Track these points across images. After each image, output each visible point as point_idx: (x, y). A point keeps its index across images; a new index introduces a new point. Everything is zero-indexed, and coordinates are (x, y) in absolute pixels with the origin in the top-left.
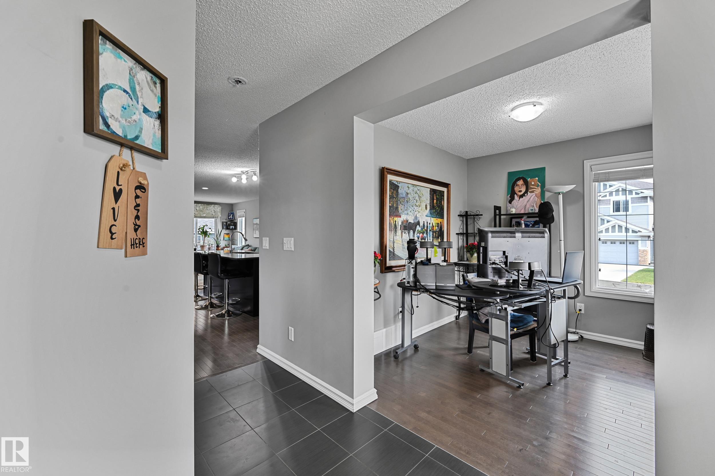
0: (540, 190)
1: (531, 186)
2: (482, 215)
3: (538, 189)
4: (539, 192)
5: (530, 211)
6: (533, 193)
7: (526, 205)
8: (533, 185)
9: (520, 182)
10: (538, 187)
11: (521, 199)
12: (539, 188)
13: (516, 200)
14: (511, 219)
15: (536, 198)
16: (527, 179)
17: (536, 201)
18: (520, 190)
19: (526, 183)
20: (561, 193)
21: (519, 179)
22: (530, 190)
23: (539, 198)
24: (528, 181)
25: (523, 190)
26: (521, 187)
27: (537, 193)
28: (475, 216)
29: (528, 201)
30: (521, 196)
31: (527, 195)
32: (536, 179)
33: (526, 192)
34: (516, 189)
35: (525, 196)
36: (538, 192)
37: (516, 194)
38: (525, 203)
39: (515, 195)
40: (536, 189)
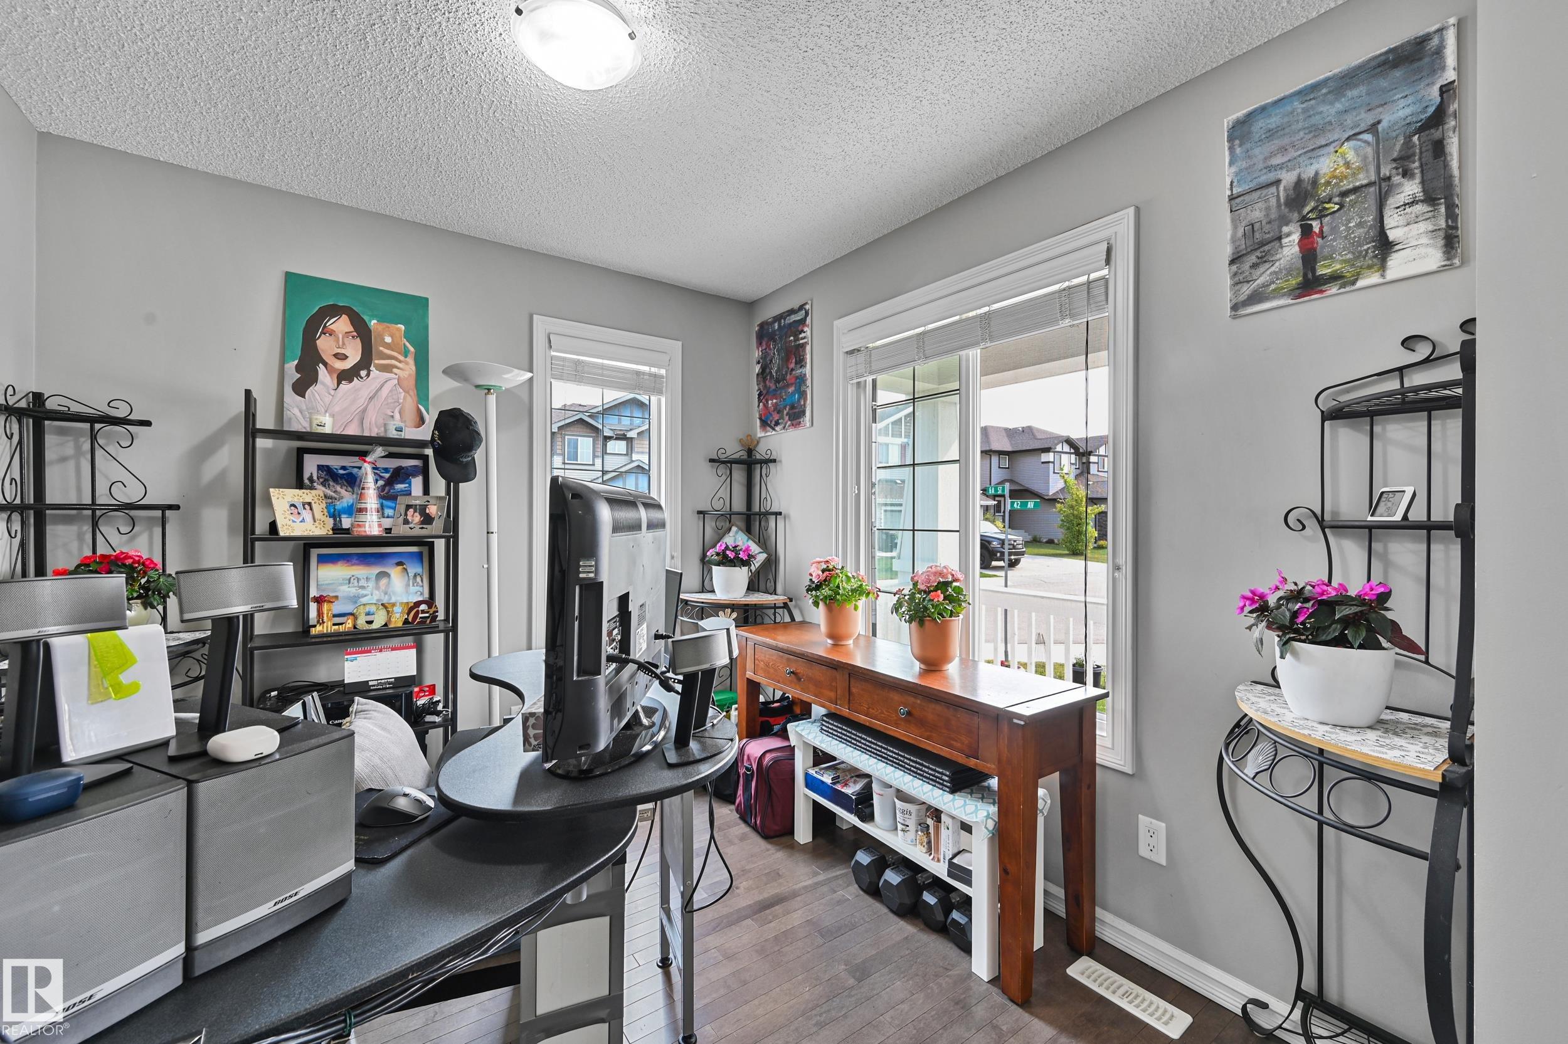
0: (414, 368)
1: (381, 348)
2: (147, 423)
3: (407, 363)
4: (410, 375)
5: (395, 432)
6: (391, 372)
7: (364, 411)
8: (388, 346)
9: (341, 325)
10: (406, 357)
11: (345, 386)
12: (410, 360)
13: (323, 384)
14: (301, 452)
15: (401, 391)
16: (366, 318)
17: (401, 401)
18: (339, 351)
19: (362, 331)
20: (492, 391)
21: (334, 311)
22: (376, 362)
23: (411, 393)
24: (372, 328)
25: (354, 354)
26: (344, 344)
27: (401, 376)
28: (97, 426)
29: (371, 398)
30: (345, 376)
31: (368, 375)
32: (399, 330)
33: (365, 363)
34: (325, 345)
35: (362, 378)
36: (407, 373)
37: (325, 364)
38: (362, 401)
39: (321, 365)
40: (400, 362)
